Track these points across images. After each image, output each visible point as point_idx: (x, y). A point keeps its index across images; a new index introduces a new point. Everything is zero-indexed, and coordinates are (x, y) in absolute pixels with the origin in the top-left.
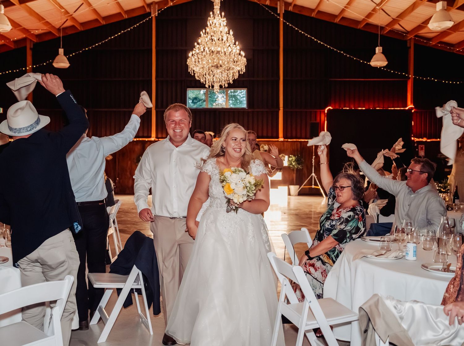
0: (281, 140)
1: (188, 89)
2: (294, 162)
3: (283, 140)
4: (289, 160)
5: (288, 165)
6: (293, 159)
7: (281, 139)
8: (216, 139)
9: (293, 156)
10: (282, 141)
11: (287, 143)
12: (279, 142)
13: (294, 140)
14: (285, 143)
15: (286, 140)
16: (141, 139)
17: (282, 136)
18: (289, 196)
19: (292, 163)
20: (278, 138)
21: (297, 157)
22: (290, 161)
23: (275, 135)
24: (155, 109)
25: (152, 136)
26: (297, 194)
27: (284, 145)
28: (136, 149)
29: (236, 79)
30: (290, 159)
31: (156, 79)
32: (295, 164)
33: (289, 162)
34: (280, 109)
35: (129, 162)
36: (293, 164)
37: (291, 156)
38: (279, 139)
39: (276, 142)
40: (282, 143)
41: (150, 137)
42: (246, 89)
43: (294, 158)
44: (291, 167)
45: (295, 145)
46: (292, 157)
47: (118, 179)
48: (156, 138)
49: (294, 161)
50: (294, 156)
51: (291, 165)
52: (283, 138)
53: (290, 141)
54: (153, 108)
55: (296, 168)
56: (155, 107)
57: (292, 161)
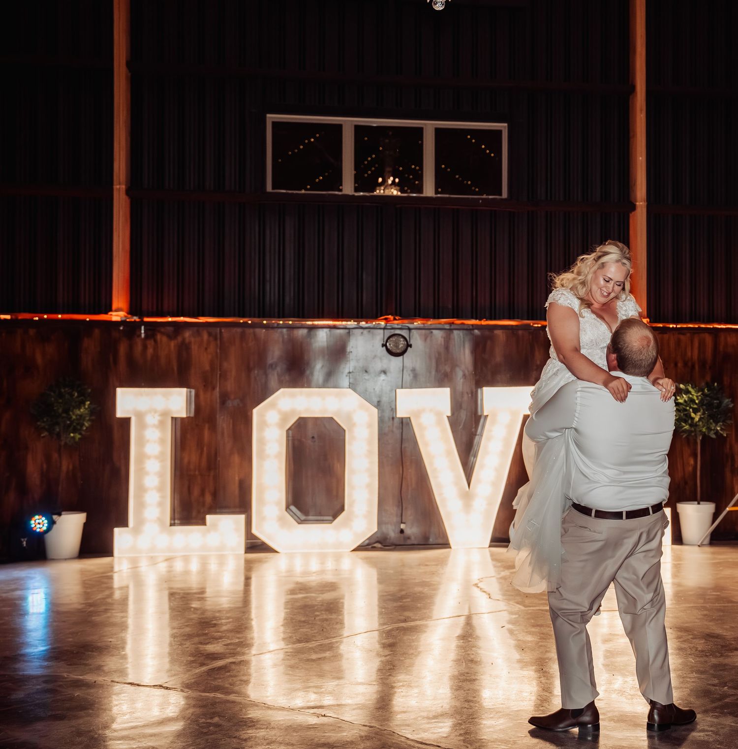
1: (269, 115)
2: (696, 410)
6: (692, 401)
8: (386, 319)
9: (690, 388)
11: (666, 336)
13: (691, 326)
15: (661, 325)
16: (60, 316)
17: (645, 312)
18: (677, 547)
19: (688, 416)
21: (706, 391)
22: (681, 407)
24: (128, 192)
25: (114, 306)
26: (707, 541)
28: (39, 359)
30: (679, 399)
31: (129, 64)
32: (700, 419)
35: (7, 416)
36: (693, 419)
37: (682, 386)
41: (108, 309)
43: (695, 395)
44: (685, 431)
45: (696, 344)
46: (687, 392)
48: (132, 311)
49: (695, 406)
50: (697, 386)
51: (686, 422)
52: (648, 320)
53: (673, 327)
54: (116, 187)
55: (705, 432)
56: (126, 185)
57: (690, 407)
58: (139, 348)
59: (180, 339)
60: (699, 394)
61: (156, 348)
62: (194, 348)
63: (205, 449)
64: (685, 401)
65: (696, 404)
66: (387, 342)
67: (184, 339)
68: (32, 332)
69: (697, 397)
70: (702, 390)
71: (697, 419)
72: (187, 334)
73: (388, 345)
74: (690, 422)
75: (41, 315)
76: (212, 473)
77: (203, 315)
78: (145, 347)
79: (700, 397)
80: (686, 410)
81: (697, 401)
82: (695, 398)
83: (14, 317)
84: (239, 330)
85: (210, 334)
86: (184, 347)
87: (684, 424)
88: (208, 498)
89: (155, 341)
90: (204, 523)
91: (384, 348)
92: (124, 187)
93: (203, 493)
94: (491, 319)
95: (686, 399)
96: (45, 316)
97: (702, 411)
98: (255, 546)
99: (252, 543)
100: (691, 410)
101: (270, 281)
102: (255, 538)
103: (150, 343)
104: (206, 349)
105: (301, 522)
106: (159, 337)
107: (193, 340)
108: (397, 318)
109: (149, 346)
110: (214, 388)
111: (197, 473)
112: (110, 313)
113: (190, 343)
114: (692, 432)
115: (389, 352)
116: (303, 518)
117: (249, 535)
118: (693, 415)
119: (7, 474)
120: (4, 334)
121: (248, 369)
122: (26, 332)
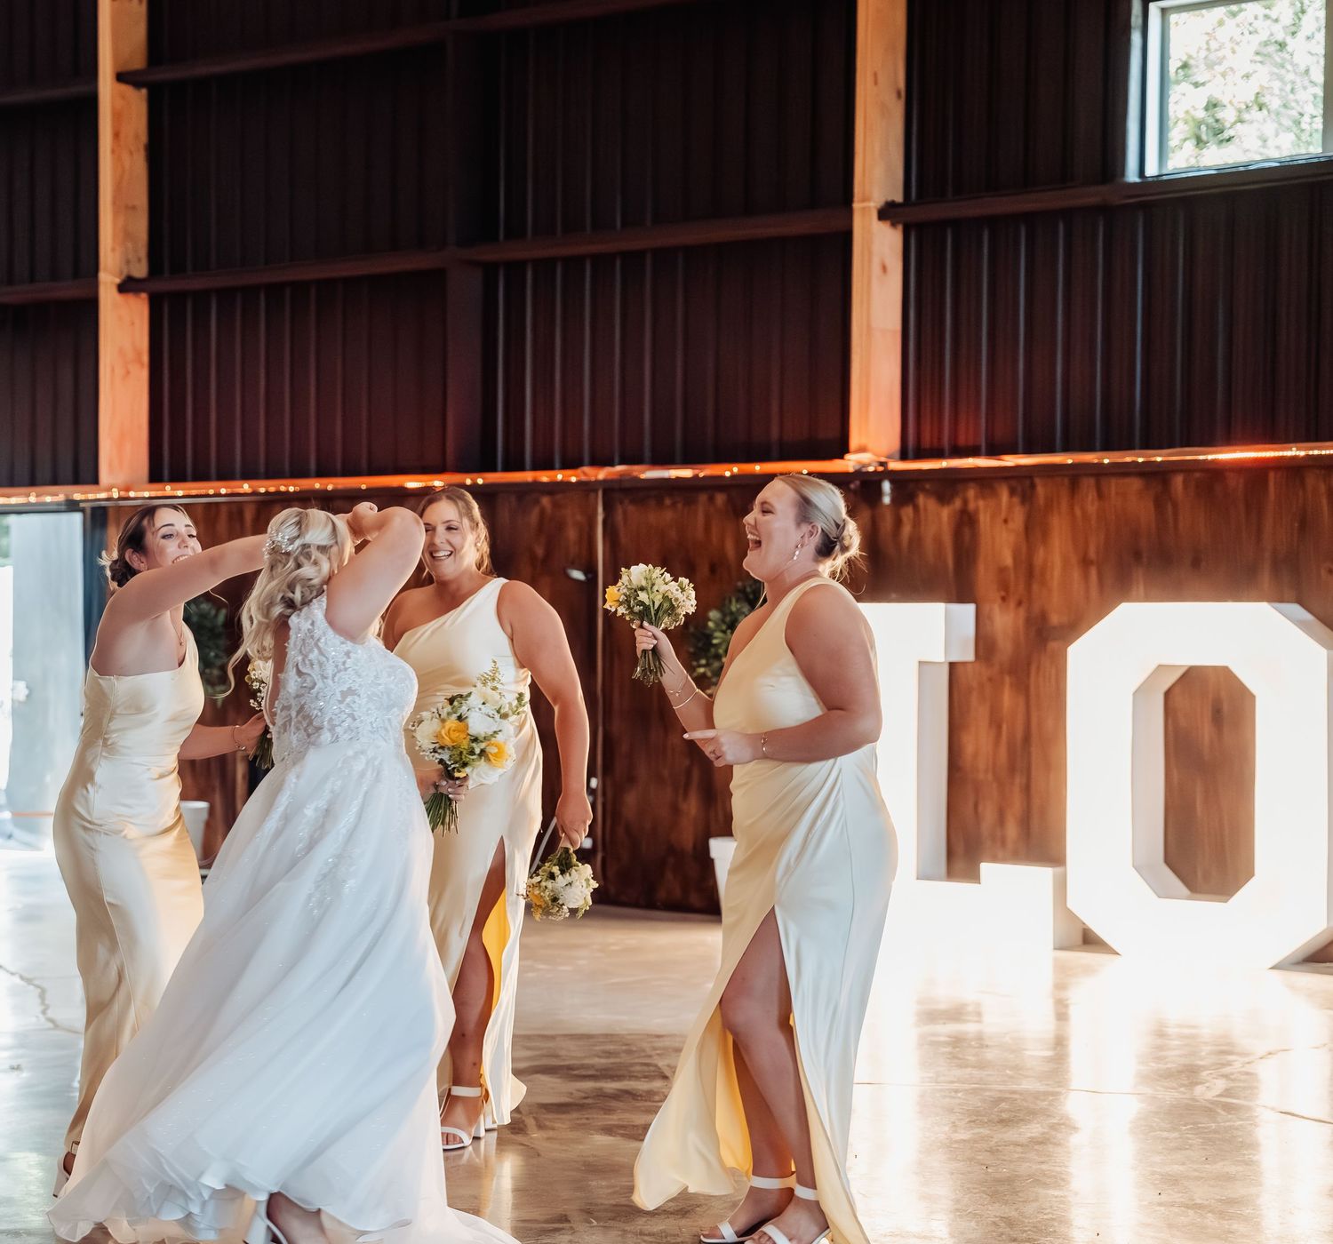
16: (757, 468)
25: (854, 442)
28: (730, 550)
41: (840, 447)
54: (858, 206)
58: (887, 524)
59: (958, 503)
61: (916, 523)
62: (984, 519)
63: (1004, 727)
67: (965, 502)
68: (720, 499)
72: (971, 493)
76: (1019, 780)
78: (898, 522)
85: (1012, 492)
86: (966, 520)
88: (1012, 830)
89: (916, 508)
90: (976, 877)
92: (873, 204)
93: (1001, 821)
103: (907, 513)
104: (1006, 521)
106: (921, 500)
107: (981, 503)
109: (905, 519)
111: (990, 776)
112: (847, 456)
113: (977, 511)
119: (687, 762)
120: (680, 506)
121: (1085, 562)
122: (711, 499)
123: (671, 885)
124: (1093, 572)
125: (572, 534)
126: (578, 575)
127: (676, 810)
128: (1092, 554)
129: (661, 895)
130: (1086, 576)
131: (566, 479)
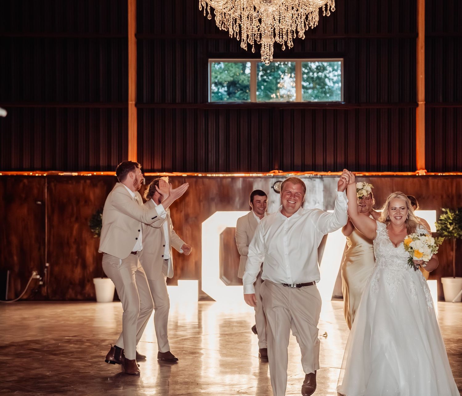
0: (420, 175)
1: (210, 60)
2: (451, 224)
3: (425, 174)
4: (441, 220)
5: (438, 230)
6: (449, 218)
7: (422, 172)
8: (274, 172)
9: (448, 211)
10: (422, 176)
11: (436, 180)
12: (415, 179)
13: (452, 174)
14: (431, 180)
15: (433, 174)
16: (102, 173)
17: (424, 166)
18: (442, 302)
19: (446, 227)
20: (414, 169)
21: (457, 212)
22: (443, 222)
23: (407, 163)
24: (136, 105)
27: (427, 184)
28: (92, 197)
29: (312, 28)
30: (443, 217)
31: (136, 35)
32: (453, 229)
33: (441, 224)
34: (417, 105)
35: (76, 226)
37: (443, 210)
38: (417, 171)
39: (411, 179)
40: (423, 181)
42: (342, 59)
43: (450, 215)
44: (446, 236)
45: (454, 185)
46: (446, 213)
47: (47, 265)
49: (451, 221)
50: (452, 210)
51: (446, 230)
52: (426, 171)
53: (440, 175)
54: (130, 103)
55: (456, 236)
56: (135, 101)
57: (448, 222)
60: (453, 214)
64: (445, 219)
65: (451, 220)
66: (274, 185)
68: (88, 182)
69: (452, 216)
70: (455, 212)
71: (451, 229)
73: (274, 187)
74: (448, 230)
75: (92, 172)
77: (175, 171)
79: (453, 216)
80: (445, 223)
81: (451, 218)
82: (450, 216)
83: (79, 174)
84: (194, 179)
85: (179, 182)
87: (444, 232)
90: (176, 284)
91: (273, 189)
92: (134, 102)
94: (334, 171)
95: (446, 217)
96: (95, 174)
97: (454, 224)
98: (204, 298)
99: (202, 296)
100: (448, 223)
101: (211, 152)
102: (204, 293)
105: (228, 284)
108: (280, 171)
110: (181, 211)
114: (449, 236)
115: (275, 191)
116: (229, 282)
117: (201, 292)
118: (449, 226)
119: (76, 257)
120: (74, 183)
121: (200, 201)
122: (85, 182)
123: (71, 293)
124: (202, 204)
125: (35, 191)
126: (39, 203)
127: (73, 272)
128: (201, 198)
129: (68, 296)
130: (200, 205)
131: (34, 175)
